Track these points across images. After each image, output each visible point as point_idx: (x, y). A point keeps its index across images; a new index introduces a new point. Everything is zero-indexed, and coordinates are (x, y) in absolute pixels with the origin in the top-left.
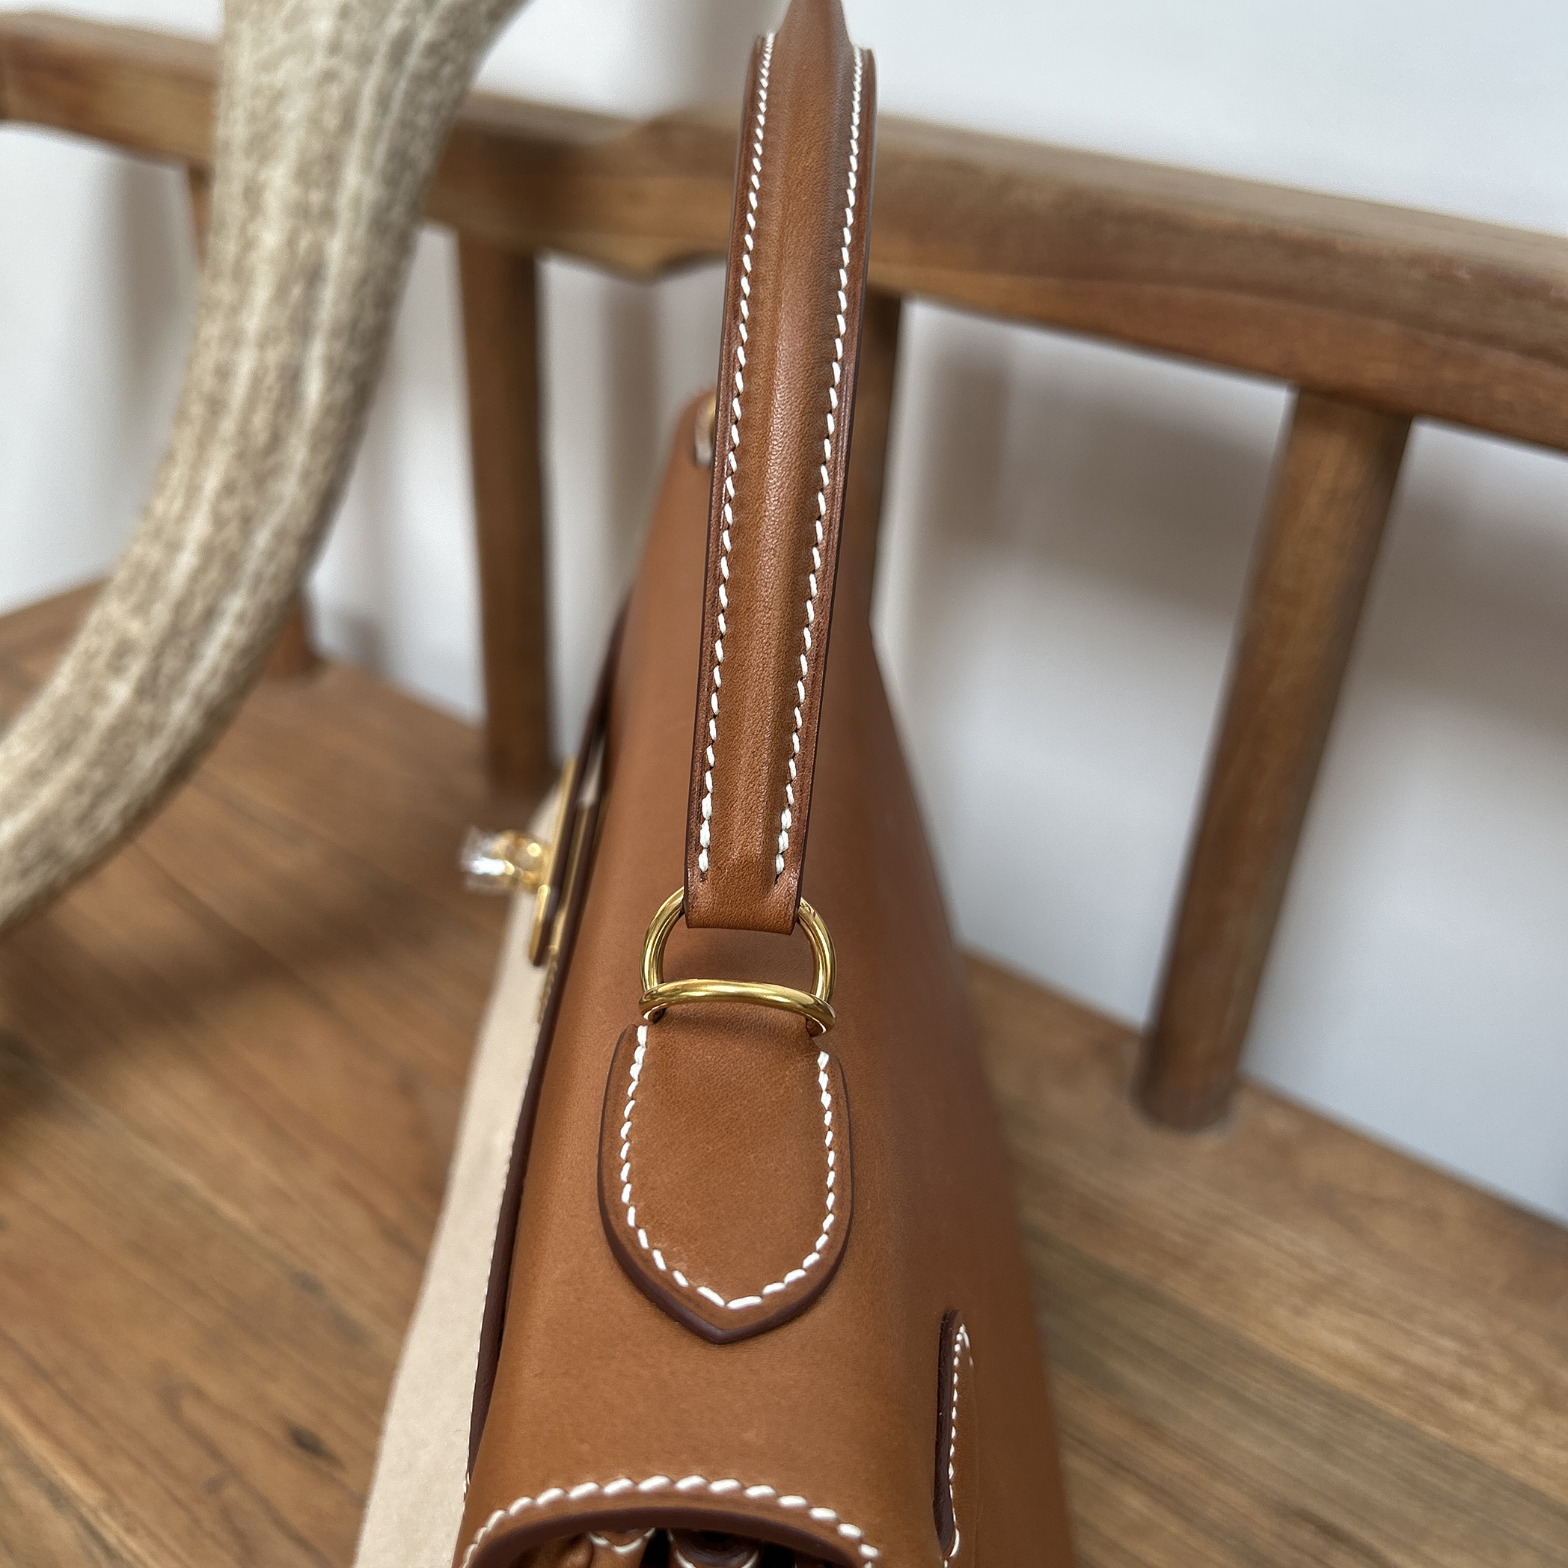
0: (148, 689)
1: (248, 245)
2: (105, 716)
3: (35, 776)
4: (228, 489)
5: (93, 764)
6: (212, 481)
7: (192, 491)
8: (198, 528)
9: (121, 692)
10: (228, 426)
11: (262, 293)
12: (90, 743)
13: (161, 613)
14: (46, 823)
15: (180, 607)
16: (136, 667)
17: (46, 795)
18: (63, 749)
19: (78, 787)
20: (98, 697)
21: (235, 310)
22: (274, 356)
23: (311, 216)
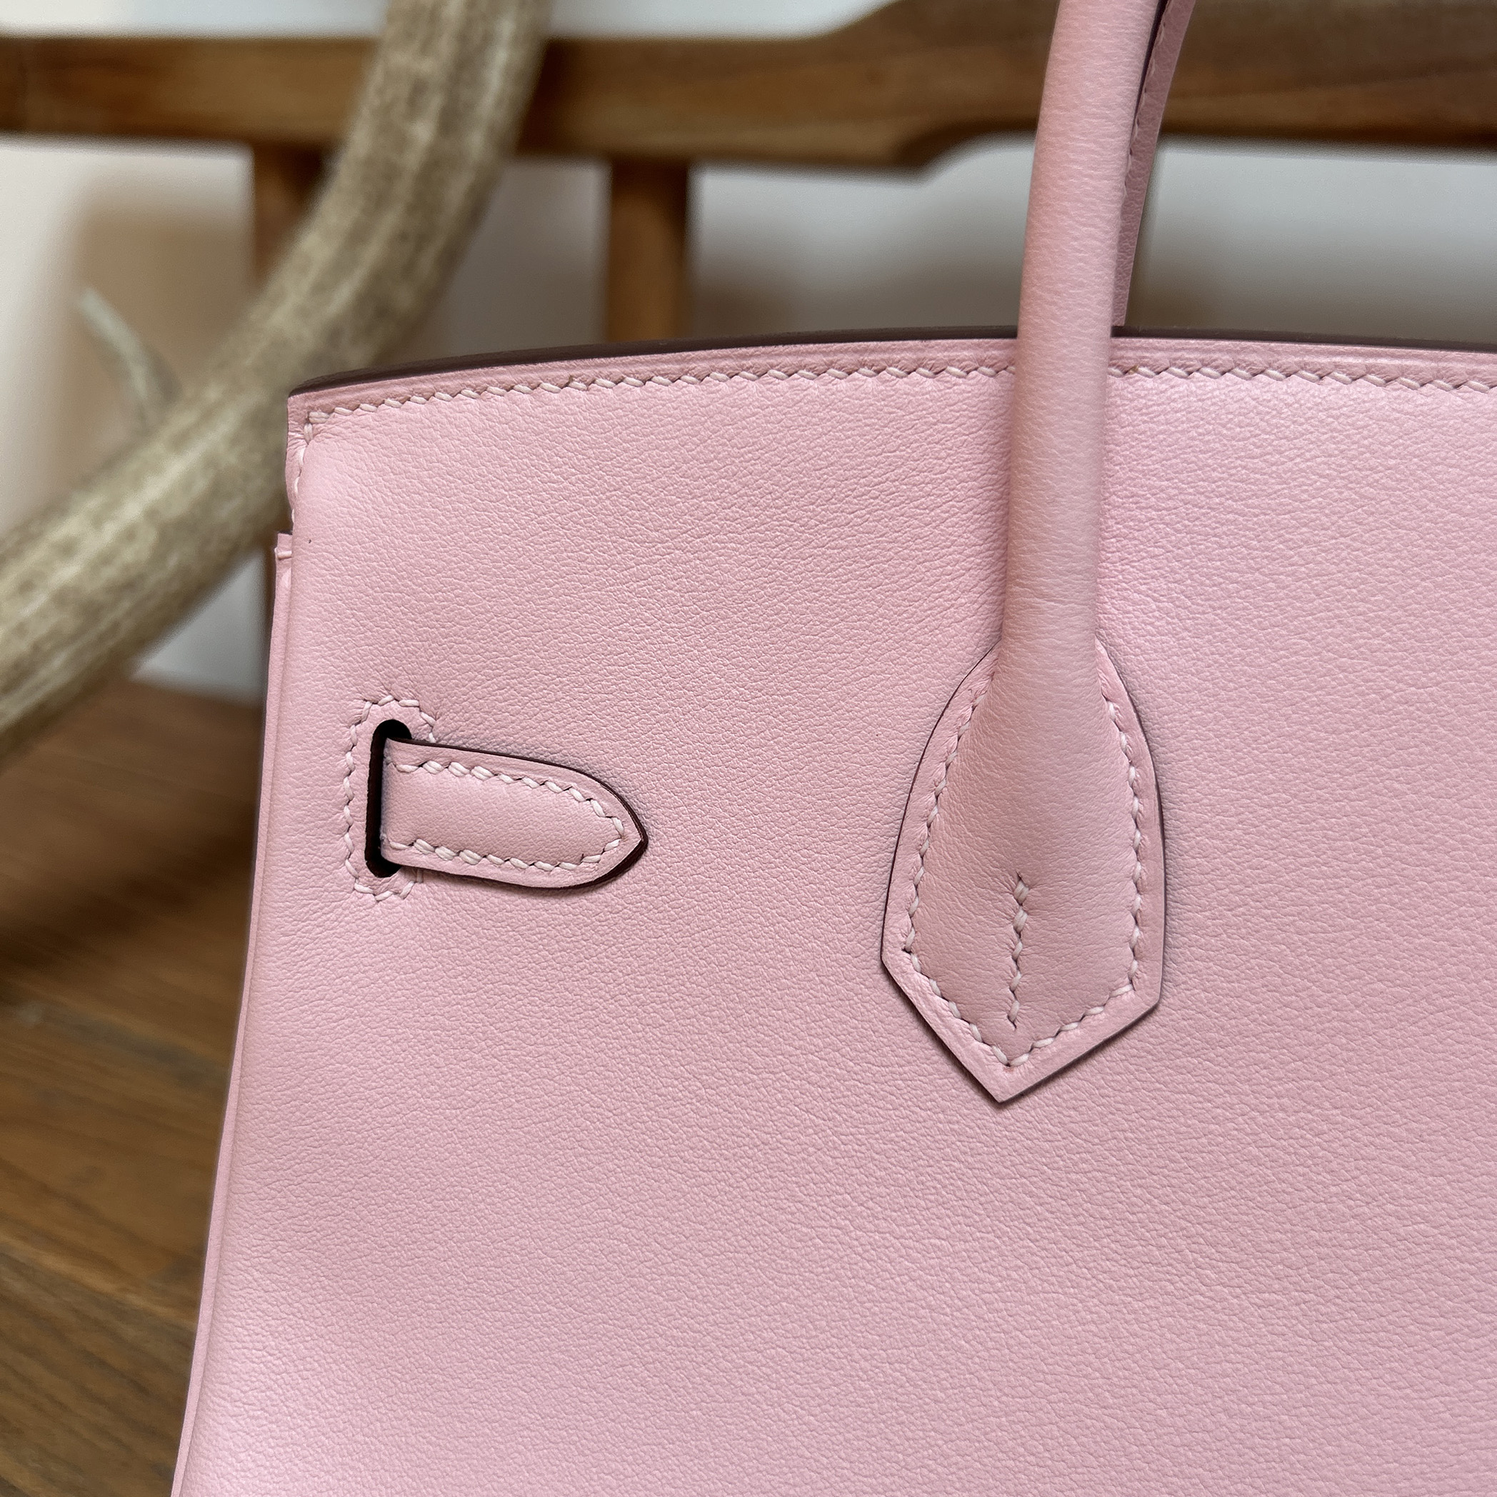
0: (450, 122)
2: (412, 160)
3: (357, 237)
5: (411, 209)
9: (423, 132)
12: (404, 189)
13: (446, 46)
14: (377, 278)
15: (463, 38)
16: (435, 103)
17: (372, 252)
18: (377, 202)
19: (402, 237)
20: (402, 142)
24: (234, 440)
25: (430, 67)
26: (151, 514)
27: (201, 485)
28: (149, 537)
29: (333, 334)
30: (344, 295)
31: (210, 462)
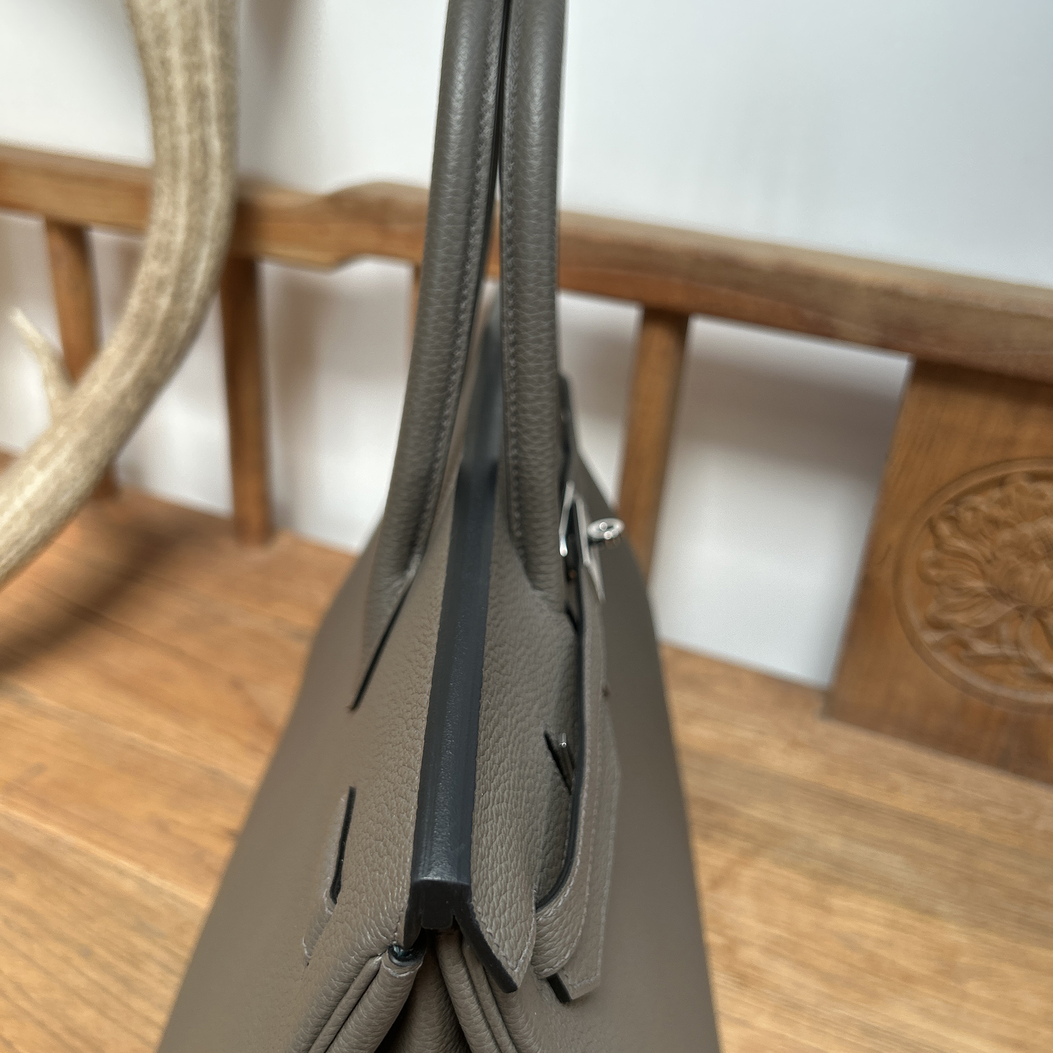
0: (178, 297)
1: (169, 89)
2: (160, 315)
3: (133, 350)
4: (191, 201)
6: (183, 198)
7: (175, 204)
8: (181, 220)
9: (164, 302)
10: (184, 171)
11: (182, 108)
12: (156, 328)
13: (175, 261)
14: (143, 370)
15: (183, 258)
16: (170, 290)
17: (142, 357)
18: (143, 334)
19: (155, 351)
20: (154, 307)
21: (173, 117)
22: (196, 135)
23: (194, 68)
24: (70, 459)
25: (168, 270)
26: (27, 505)
27: (53, 487)
28: (25, 518)
29: (123, 397)
30: (128, 377)
31: (57, 474)
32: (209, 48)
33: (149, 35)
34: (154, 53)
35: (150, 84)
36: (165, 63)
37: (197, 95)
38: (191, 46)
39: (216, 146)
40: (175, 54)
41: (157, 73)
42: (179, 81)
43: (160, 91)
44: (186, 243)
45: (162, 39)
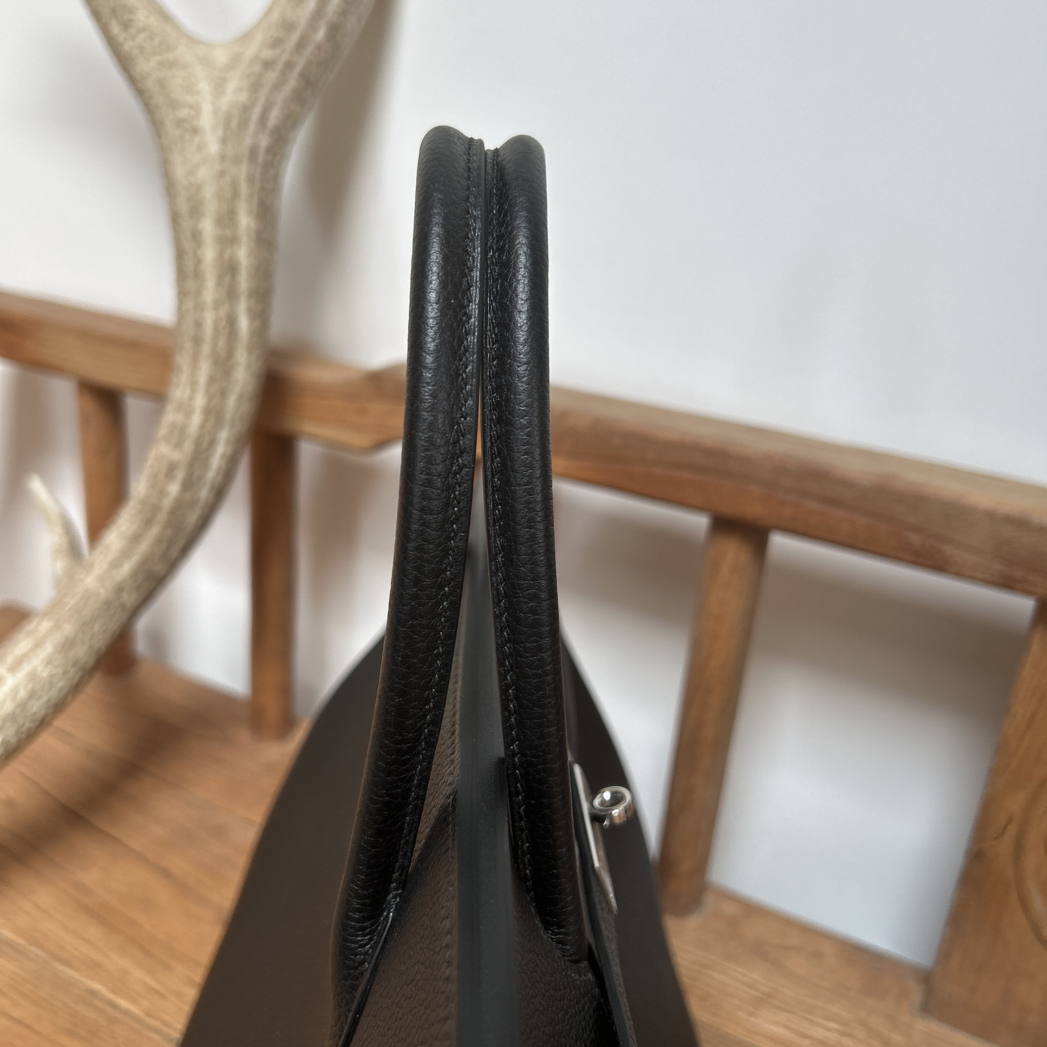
0: (189, 484)
1: (199, 262)
2: (167, 503)
3: (136, 538)
4: (212, 380)
6: (203, 377)
7: (193, 384)
8: (200, 401)
9: (174, 488)
10: (206, 349)
11: (210, 282)
12: (162, 517)
13: (188, 446)
15: (198, 442)
16: (180, 475)
17: (144, 547)
18: (148, 522)
19: (159, 541)
20: (162, 493)
21: (199, 293)
22: (223, 312)
23: (227, 241)
25: (179, 456)
29: (119, 590)
30: (127, 568)
32: (245, 221)
33: (183, 207)
34: (187, 224)
35: (180, 256)
36: (196, 236)
37: (229, 269)
38: (227, 218)
39: (244, 324)
40: (208, 227)
41: (188, 245)
42: (209, 254)
43: (190, 264)
44: (202, 427)
45: (196, 210)
